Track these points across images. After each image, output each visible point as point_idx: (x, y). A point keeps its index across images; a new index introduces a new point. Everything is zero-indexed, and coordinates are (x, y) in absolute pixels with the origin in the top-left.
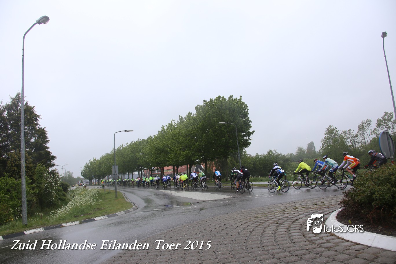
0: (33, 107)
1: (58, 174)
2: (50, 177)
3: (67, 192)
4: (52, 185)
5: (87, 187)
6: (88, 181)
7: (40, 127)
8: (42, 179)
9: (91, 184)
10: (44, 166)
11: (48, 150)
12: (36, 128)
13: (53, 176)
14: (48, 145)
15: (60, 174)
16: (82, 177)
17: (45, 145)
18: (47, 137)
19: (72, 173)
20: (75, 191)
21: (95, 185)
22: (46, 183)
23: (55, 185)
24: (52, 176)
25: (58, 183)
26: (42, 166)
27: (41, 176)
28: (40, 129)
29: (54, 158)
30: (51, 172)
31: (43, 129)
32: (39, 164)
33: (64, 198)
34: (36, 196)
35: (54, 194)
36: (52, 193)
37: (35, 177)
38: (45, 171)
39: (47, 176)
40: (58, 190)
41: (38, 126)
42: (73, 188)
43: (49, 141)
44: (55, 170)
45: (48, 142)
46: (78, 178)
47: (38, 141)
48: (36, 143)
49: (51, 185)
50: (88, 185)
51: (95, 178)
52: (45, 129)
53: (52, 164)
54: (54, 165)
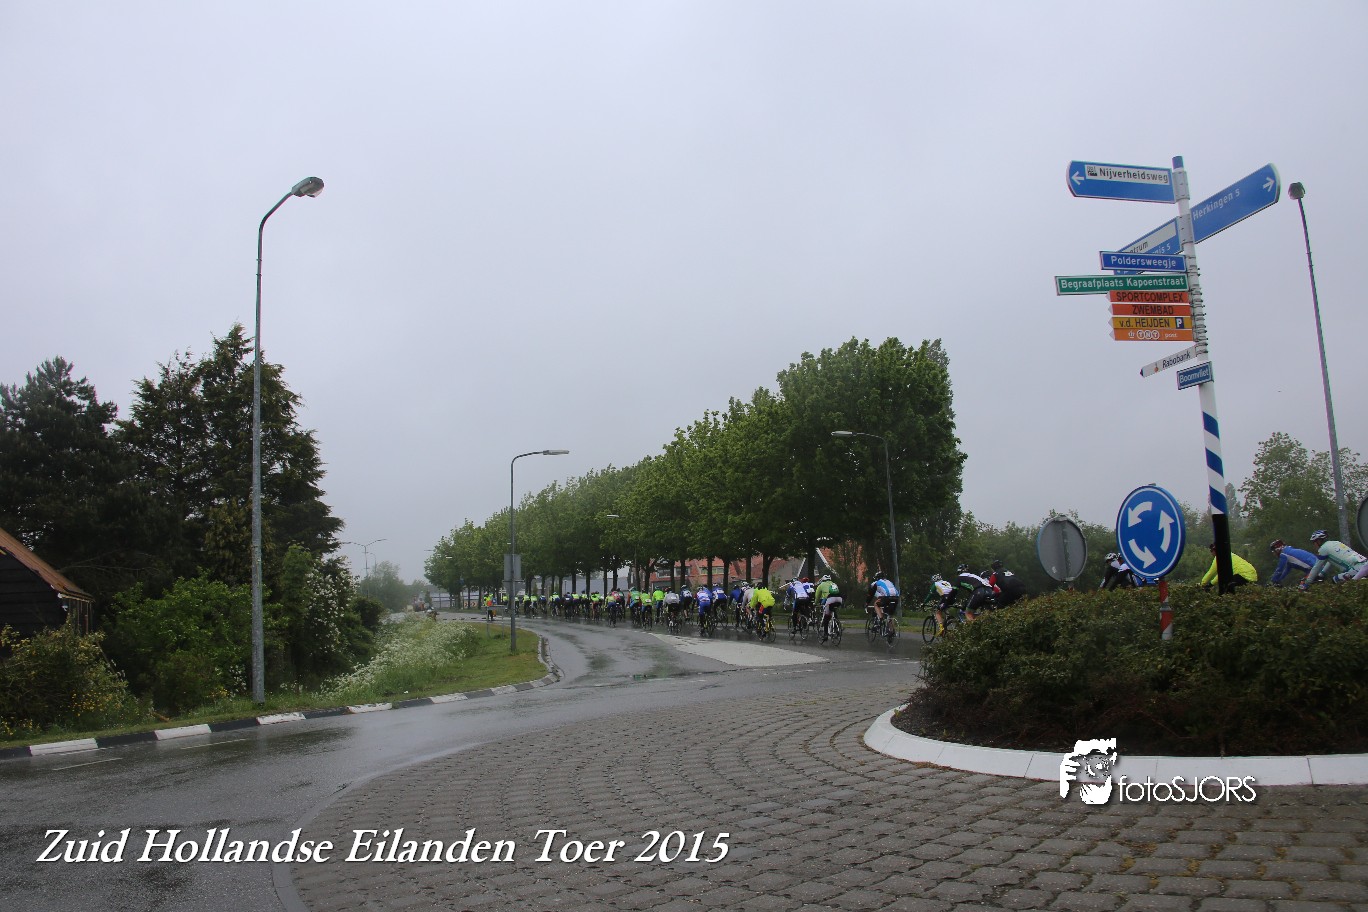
0: (276, 368)
1: (347, 573)
2: (326, 582)
3: (374, 630)
4: (330, 605)
5: (441, 615)
6: (446, 595)
7: (299, 429)
8: (300, 588)
9: (458, 606)
10: (307, 551)
11: (321, 499)
12: (287, 434)
13: (334, 579)
14: (320, 484)
15: (354, 572)
16: (427, 582)
17: (311, 484)
18: (315, 462)
19: (397, 567)
20: (401, 626)
21: (470, 609)
22: (312, 600)
23: (340, 605)
24: (331, 580)
25: (348, 602)
26: (303, 550)
27: (298, 579)
28: (296, 434)
29: (336, 523)
30: (328, 566)
31: (308, 435)
32: (295, 546)
33: (366, 645)
34: (282, 635)
35: (335, 632)
36: (327, 629)
37: (283, 582)
38: (310, 564)
39: (315, 579)
40: (349, 622)
41: (293, 426)
42: (397, 617)
43: (323, 472)
44: (338, 561)
45: (321, 477)
46: (417, 587)
47: (293, 472)
48: (286, 477)
49: (328, 606)
50: (445, 609)
51: (469, 586)
52: (314, 436)
53: (331, 542)
54: (336, 545)
